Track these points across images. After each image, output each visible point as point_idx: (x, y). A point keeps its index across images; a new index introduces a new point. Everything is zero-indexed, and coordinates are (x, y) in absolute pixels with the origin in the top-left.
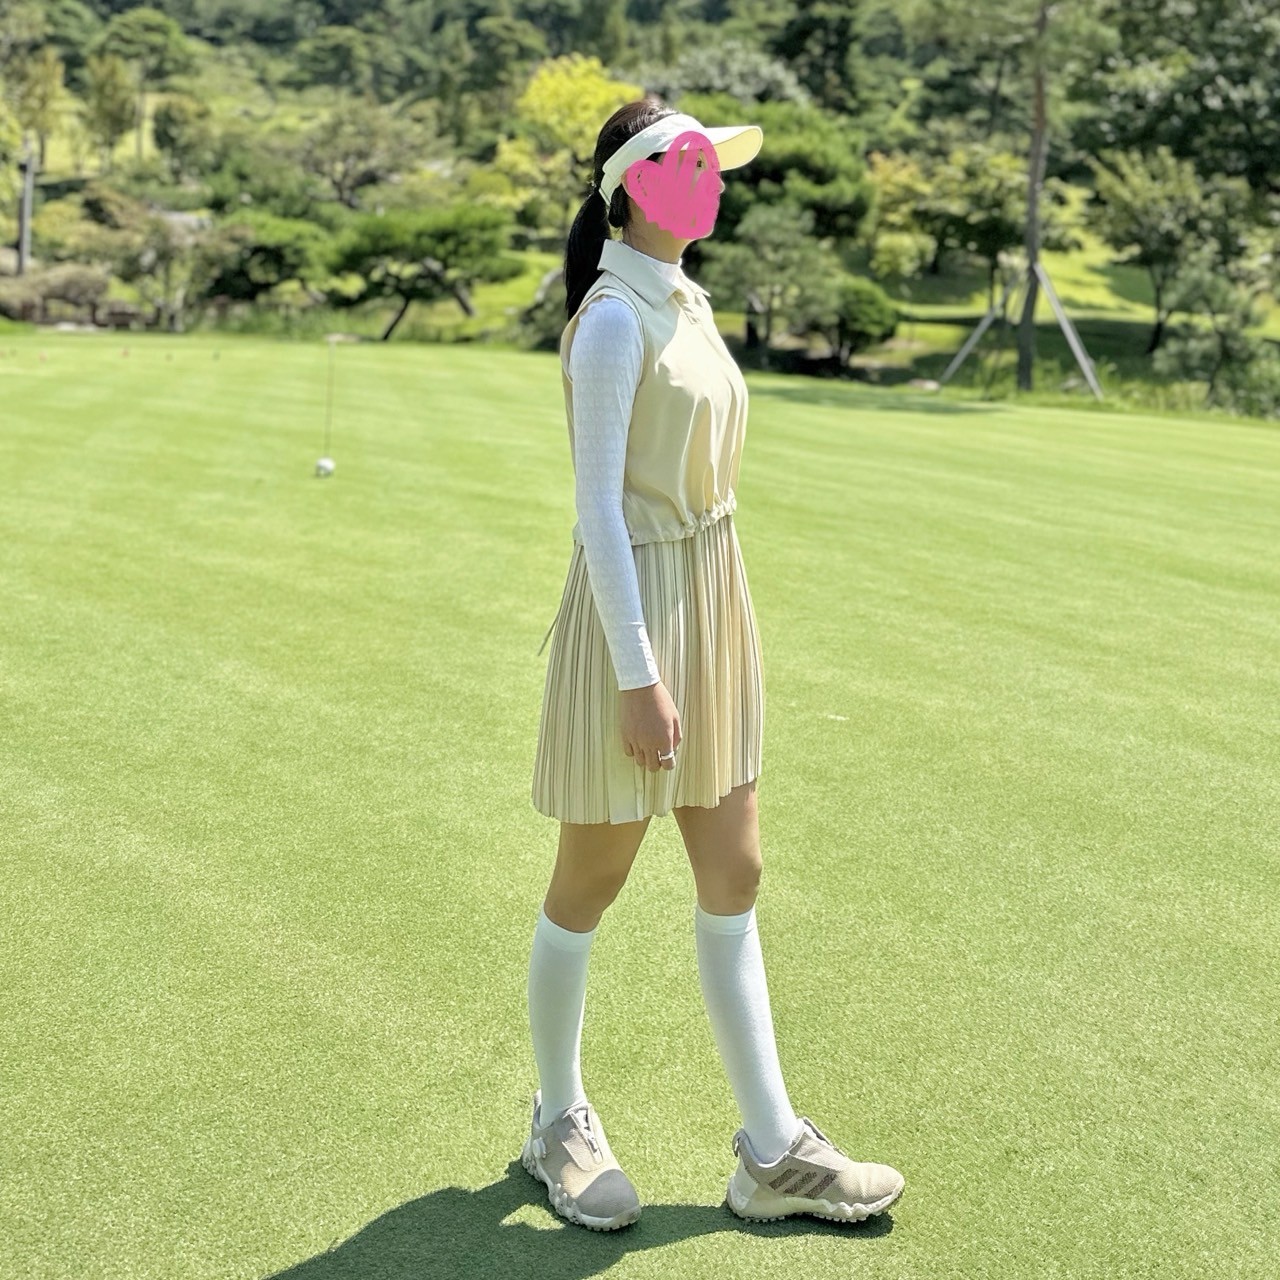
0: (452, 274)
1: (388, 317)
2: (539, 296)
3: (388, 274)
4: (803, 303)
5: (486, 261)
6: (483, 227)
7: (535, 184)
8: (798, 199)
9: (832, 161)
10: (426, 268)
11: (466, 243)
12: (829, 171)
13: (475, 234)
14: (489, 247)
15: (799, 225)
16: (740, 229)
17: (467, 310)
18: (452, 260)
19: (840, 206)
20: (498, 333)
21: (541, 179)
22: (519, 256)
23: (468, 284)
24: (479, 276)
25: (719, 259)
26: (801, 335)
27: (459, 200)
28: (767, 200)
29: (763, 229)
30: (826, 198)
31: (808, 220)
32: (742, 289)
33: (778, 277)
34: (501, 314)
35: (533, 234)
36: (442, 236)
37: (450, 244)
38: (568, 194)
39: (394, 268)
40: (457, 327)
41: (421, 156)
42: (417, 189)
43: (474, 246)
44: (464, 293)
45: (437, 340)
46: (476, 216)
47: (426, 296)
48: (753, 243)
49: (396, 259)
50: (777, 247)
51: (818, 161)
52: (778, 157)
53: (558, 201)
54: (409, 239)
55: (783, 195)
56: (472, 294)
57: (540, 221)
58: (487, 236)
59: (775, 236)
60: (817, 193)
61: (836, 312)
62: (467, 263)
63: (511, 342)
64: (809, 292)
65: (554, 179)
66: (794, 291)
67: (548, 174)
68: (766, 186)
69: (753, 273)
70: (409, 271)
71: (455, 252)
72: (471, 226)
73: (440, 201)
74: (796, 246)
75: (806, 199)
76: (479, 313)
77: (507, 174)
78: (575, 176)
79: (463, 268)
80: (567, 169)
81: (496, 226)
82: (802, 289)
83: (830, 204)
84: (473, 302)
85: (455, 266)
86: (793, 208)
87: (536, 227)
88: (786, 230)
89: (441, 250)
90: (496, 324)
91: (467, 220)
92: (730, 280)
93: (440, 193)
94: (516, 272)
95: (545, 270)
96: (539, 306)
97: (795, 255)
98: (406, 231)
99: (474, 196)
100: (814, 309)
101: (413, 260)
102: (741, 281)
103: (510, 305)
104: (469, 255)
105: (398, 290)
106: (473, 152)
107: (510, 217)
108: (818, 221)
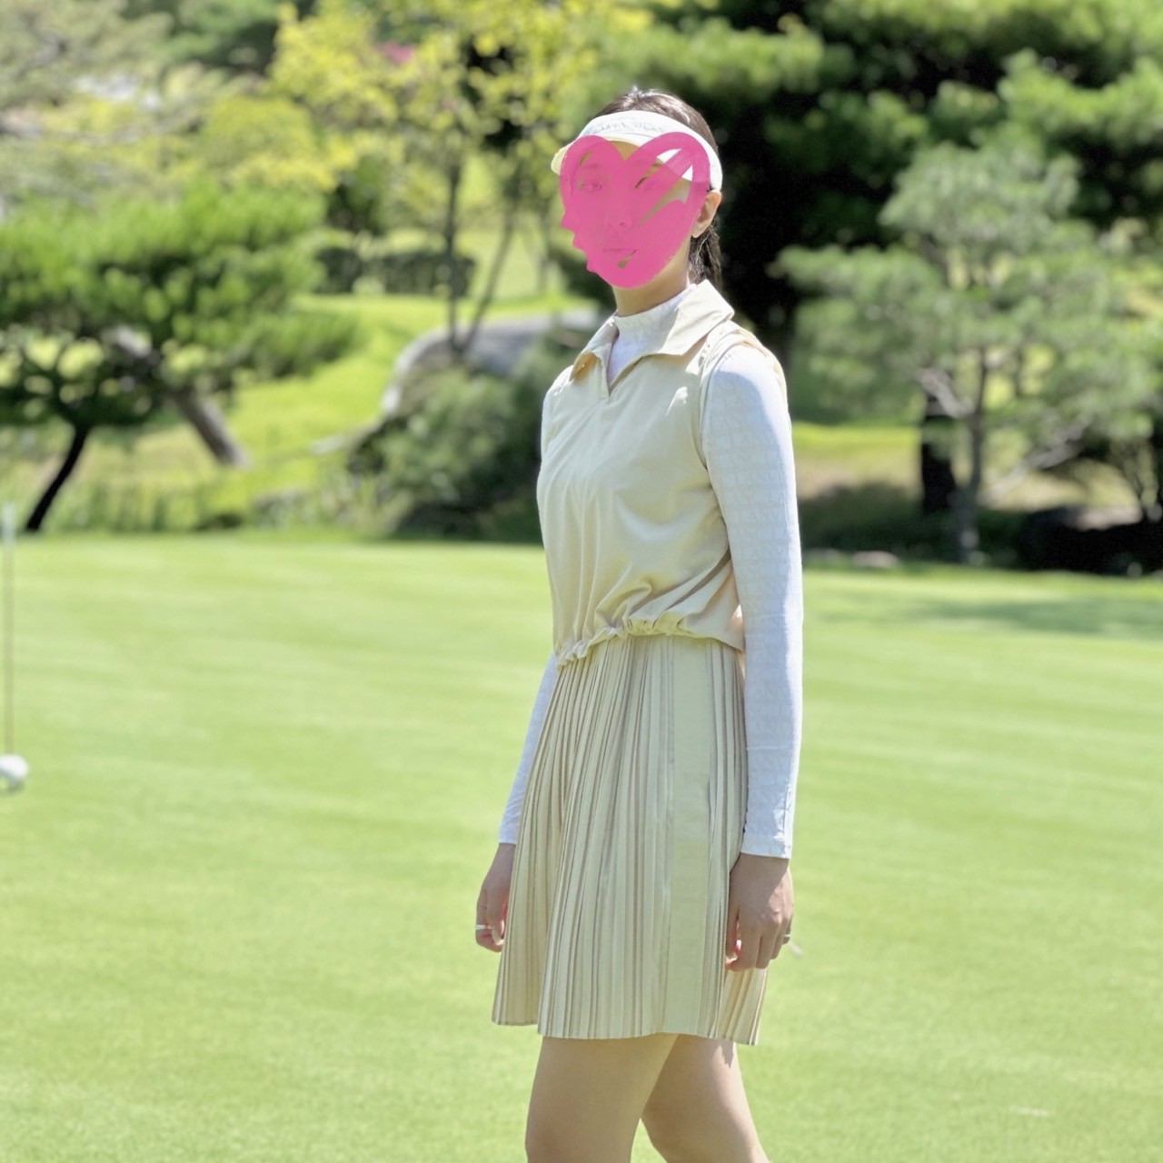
0: (181, 360)
1: (34, 479)
2: (390, 402)
3: (28, 368)
4: (1062, 389)
5: (263, 322)
6: (252, 244)
7: (365, 121)
8: (1037, 126)
9: (1121, 23)
10: (119, 349)
11: (214, 281)
12: (1113, 47)
13: (236, 256)
14: (269, 288)
15: (1041, 192)
16: (894, 212)
17: (218, 447)
18: (182, 325)
19: (1143, 136)
20: (299, 501)
21: (387, 109)
22: (342, 306)
23: (225, 385)
24: (248, 363)
25: (847, 292)
26: (1057, 471)
27: (185, 172)
28: (959, 135)
29: (948, 210)
30: (1107, 120)
31: (1064, 176)
32: (903, 362)
33: (995, 327)
34: (304, 453)
35: (367, 247)
36: (157, 268)
37: (177, 287)
38: (455, 140)
39: (43, 351)
40: (200, 493)
41: (85, 66)
42: (80, 149)
43: (235, 288)
44: (211, 406)
45: (159, 526)
46: (236, 211)
47: (125, 421)
48: (930, 246)
49: (47, 331)
50: (990, 251)
51: (1083, 25)
52: (980, 22)
53: (429, 160)
54: (77, 278)
55: (995, 120)
56: (229, 406)
57: (386, 215)
58: (261, 261)
59: (981, 223)
60: (1084, 108)
61: (1145, 409)
62: (220, 330)
63: (333, 520)
64: (1075, 362)
65: (417, 109)
66: (1039, 360)
67: (402, 96)
68: (957, 98)
69: (931, 315)
70: (81, 357)
71: (190, 306)
72: (223, 240)
73: (139, 179)
74: (1036, 248)
75: (1054, 123)
76: (249, 456)
77: (298, 100)
78: (472, 95)
79: (210, 346)
80: (452, 77)
81: (283, 236)
82: (1060, 356)
83: (1117, 131)
84: (233, 429)
85: (189, 341)
86: (1023, 150)
87: (377, 231)
88: (1010, 209)
89: (155, 304)
90: (296, 479)
91: (212, 225)
92: (873, 341)
93: (138, 159)
94: (334, 349)
95: (400, 335)
96: (395, 424)
97: (1037, 270)
98: (71, 261)
99: (221, 164)
100: (1089, 404)
101: (86, 332)
102: (903, 342)
103: (324, 432)
104: (223, 312)
105: (57, 407)
106: (205, 44)
107: (313, 209)
108: (1088, 179)
